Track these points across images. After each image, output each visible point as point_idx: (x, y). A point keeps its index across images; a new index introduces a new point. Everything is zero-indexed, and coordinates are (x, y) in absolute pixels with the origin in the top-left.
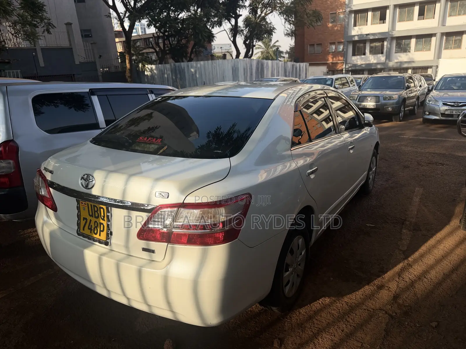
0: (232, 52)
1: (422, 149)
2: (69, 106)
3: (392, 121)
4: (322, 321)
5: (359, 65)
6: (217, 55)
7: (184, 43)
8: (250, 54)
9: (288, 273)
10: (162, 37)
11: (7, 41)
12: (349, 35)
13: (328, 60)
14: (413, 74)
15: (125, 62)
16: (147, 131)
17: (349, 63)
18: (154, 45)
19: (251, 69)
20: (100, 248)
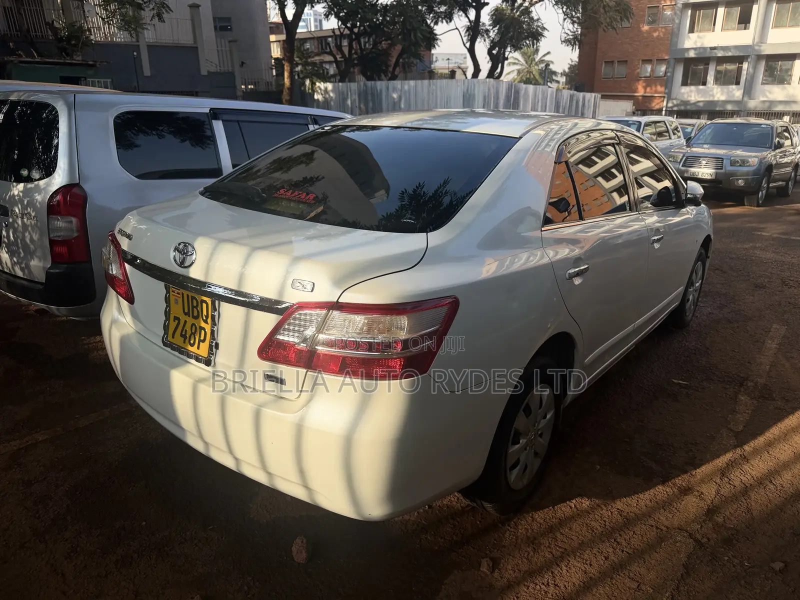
0: (467, 68)
1: (793, 257)
2: (182, 138)
3: (744, 205)
4: (573, 537)
5: (692, 102)
6: (440, 71)
7: (385, 48)
8: (497, 73)
9: (517, 446)
10: (349, 37)
11: (94, 30)
12: (678, 47)
13: (636, 91)
14: (792, 124)
15: (283, 75)
16: (302, 184)
17: (674, 98)
18: (334, 50)
19: (497, 98)
20: (197, 369)
